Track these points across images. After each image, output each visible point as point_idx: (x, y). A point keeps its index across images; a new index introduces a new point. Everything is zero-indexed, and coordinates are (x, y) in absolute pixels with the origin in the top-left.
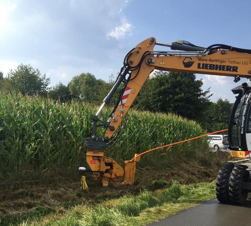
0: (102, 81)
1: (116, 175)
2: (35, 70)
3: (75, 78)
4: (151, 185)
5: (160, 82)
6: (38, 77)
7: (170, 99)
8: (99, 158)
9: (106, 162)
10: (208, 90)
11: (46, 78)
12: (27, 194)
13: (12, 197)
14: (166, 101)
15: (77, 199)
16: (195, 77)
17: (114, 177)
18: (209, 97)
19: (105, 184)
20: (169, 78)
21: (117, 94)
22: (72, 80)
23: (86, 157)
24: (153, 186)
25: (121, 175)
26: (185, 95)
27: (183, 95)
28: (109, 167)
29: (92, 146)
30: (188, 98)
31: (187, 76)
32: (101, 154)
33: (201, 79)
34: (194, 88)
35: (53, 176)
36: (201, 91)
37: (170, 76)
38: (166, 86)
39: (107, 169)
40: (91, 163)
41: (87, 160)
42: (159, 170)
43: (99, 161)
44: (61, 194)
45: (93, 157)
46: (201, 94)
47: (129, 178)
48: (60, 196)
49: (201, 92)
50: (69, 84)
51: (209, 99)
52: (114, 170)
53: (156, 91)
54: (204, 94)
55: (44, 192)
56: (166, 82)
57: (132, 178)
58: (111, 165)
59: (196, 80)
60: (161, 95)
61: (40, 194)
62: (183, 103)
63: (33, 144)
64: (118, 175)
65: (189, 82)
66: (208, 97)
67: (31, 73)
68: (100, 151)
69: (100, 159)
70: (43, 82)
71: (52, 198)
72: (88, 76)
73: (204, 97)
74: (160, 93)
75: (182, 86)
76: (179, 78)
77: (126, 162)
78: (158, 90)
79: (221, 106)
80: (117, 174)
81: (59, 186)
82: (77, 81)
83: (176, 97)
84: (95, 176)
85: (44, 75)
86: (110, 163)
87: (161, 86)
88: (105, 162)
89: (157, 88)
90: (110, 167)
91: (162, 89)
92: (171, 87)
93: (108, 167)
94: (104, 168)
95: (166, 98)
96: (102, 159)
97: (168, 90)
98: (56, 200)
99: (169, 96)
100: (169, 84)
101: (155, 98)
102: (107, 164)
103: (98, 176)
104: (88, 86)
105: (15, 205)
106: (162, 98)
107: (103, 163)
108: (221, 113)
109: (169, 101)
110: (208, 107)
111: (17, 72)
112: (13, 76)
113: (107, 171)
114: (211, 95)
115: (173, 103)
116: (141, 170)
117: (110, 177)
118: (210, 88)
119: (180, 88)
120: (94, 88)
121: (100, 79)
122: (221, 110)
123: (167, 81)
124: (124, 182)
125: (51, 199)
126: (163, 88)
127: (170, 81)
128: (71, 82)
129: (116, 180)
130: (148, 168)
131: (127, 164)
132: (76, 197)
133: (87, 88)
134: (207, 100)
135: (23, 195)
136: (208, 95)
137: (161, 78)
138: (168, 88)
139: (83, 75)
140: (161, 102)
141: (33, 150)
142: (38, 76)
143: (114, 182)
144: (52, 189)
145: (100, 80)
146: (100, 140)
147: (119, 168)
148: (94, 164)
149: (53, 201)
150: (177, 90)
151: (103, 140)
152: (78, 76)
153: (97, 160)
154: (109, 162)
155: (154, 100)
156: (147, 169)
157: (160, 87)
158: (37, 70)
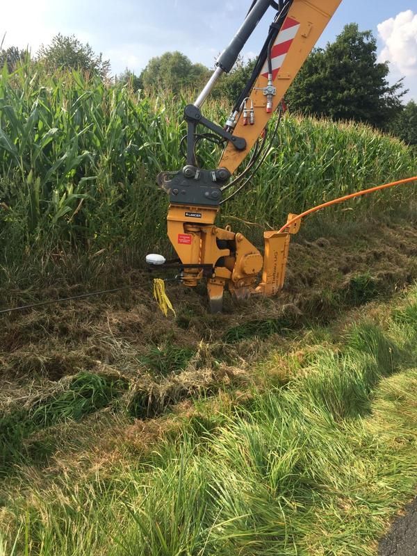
0: (202, 67)
1: (243, 273)
2: (84, 45)
3: (153, 61)
4: (341, 286)
5: (310, 66)
6: (88, 59)
7: (328, 99)
8: (200, 228)
9: (220, 238)
10: (399, 83)
11: (103, 60)
12: (51, 328)
13: (9, 341)
14: (321, 101)
15: (180, 335)
16: (374, 58)
17: (239, 277)
18: (401, 95)
19: (216, 295)
20: (327, 58)
21: (230, 90)
22: (147, 65)
23: (166, 223)
24: (346, 290)
25: (255, 272)
26: (357, 91)
27: (353, 91)
28: (226, 252)
29: (184, 193)
30: (362, 97)
31: (361, 56)
32: (208, 218)
33: (387, 62)
34: (374, 79)
35: (119, 270)
36: (385, 83)
37: (330, 54)
38: (322, 74)
39: (221, 258)
40: (179, 242)
41: (169, 234)
42: (346, 245)
43: (202, 235)
44: (138, 324)
45: (185, 224)
46: (385, 90)
47: (274, 275)
48: (136, 328)
49: (386, 86)
50: (142, 74)
51: (400, 99)
52: (241, 259)
53: (302, 84)
54: (391, 90)
55: (97, 317)
56: (322, 67)
57: (280, 275)
58: (231, 245)
59: (377, 62)
60: (311, 92)
61: (85, 326)
62: (353, 107)
63: (70, 190)
64: (249, 271)
65: (364, 67)
66: (399, 96)
67: (76, 52)
68: (205, 210)
69: (204, 230)
70: (97, 68)
71: (117, 336)
72: (176, 57)
73: (391, 96)
74: (310, 88)
75: (352, 74)
76: (345, 59)
77: (267, 235)
78: (305, 82)
79: (412, 115)
80: (245, 269)
81: (134, 298)
82: (156, 67)
83: (340, 95)
84: (189, 277)
85: (99, 55)
86: (228, 241)
87: (311, 75)
88: (217, 238)
89: (305, 78)
90: (228, 250)
91: (314, 80)
92: (331, 76)
93: (223, 250)
94: (213, 254)
95: (320, 98)
96: (208, 231)
97: (326, 82)
98: (128, 340)
99: (326, 93)
100: (326, 69)
101: (300, 98)
102: (221, 244)
103: (198, 278)
104: (175, 76)
105: (15, 367)
106: (313, 97)
107: (211, 243)
108: (412, 127)
109: (325, 103)
110: (398, 114)
111: (52, 49)
112: (45, 56)
113: (221, 262)
114: (405, 93)
115: (333, 106)
116: (309, 246)
117: (228, 277)
118: (402, 79)
119: (347, 78)
120: (188, 79)
121: (199, 62)
122: (411, 122)
123: (323, 65)
124: (262, 285)
125: (115, 341)
126: (315, 77)
127: (328, 65)
128: (146, 70)
129: (242, 283)
130: (323, 241)
131: (271, 240)
132: (176, 329)
133: (175, 80)
134: (397, 102)
135: (38, 332)
136: (398, 92)
137: (312, 59)
138: (325, 79)
139: (167, 56)
140: (310, 104)
141: (69, 205)
142: (89, 56)
143: (237, 288)
144: (116, 308)
145: (198, 65)
146: (205, 178)
147: (251, 253)
148: (189, 243)
149: (119, 344)
150: (342, 81)
151: (214, 177)
152: (158, 58)
153: (195, 232)
154: (226, 239)
155: (298, 101)
156: (322, 245)
157: (309, 76)
158: (88, 45)
